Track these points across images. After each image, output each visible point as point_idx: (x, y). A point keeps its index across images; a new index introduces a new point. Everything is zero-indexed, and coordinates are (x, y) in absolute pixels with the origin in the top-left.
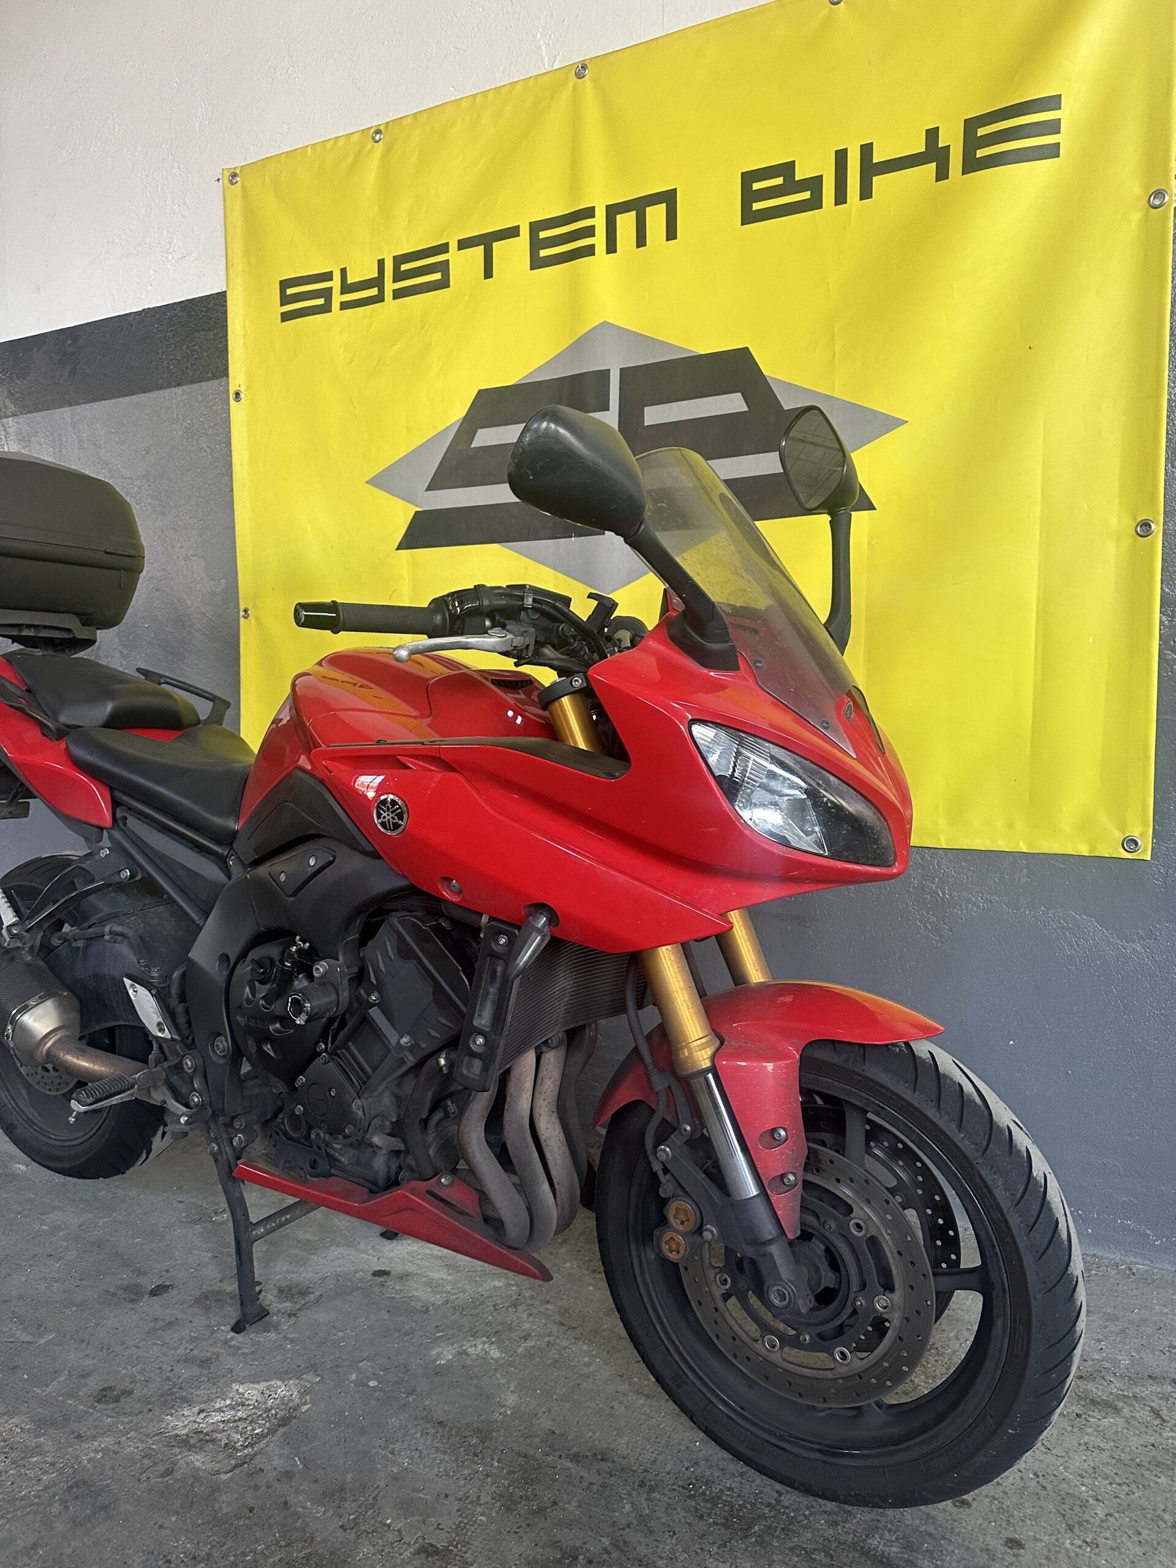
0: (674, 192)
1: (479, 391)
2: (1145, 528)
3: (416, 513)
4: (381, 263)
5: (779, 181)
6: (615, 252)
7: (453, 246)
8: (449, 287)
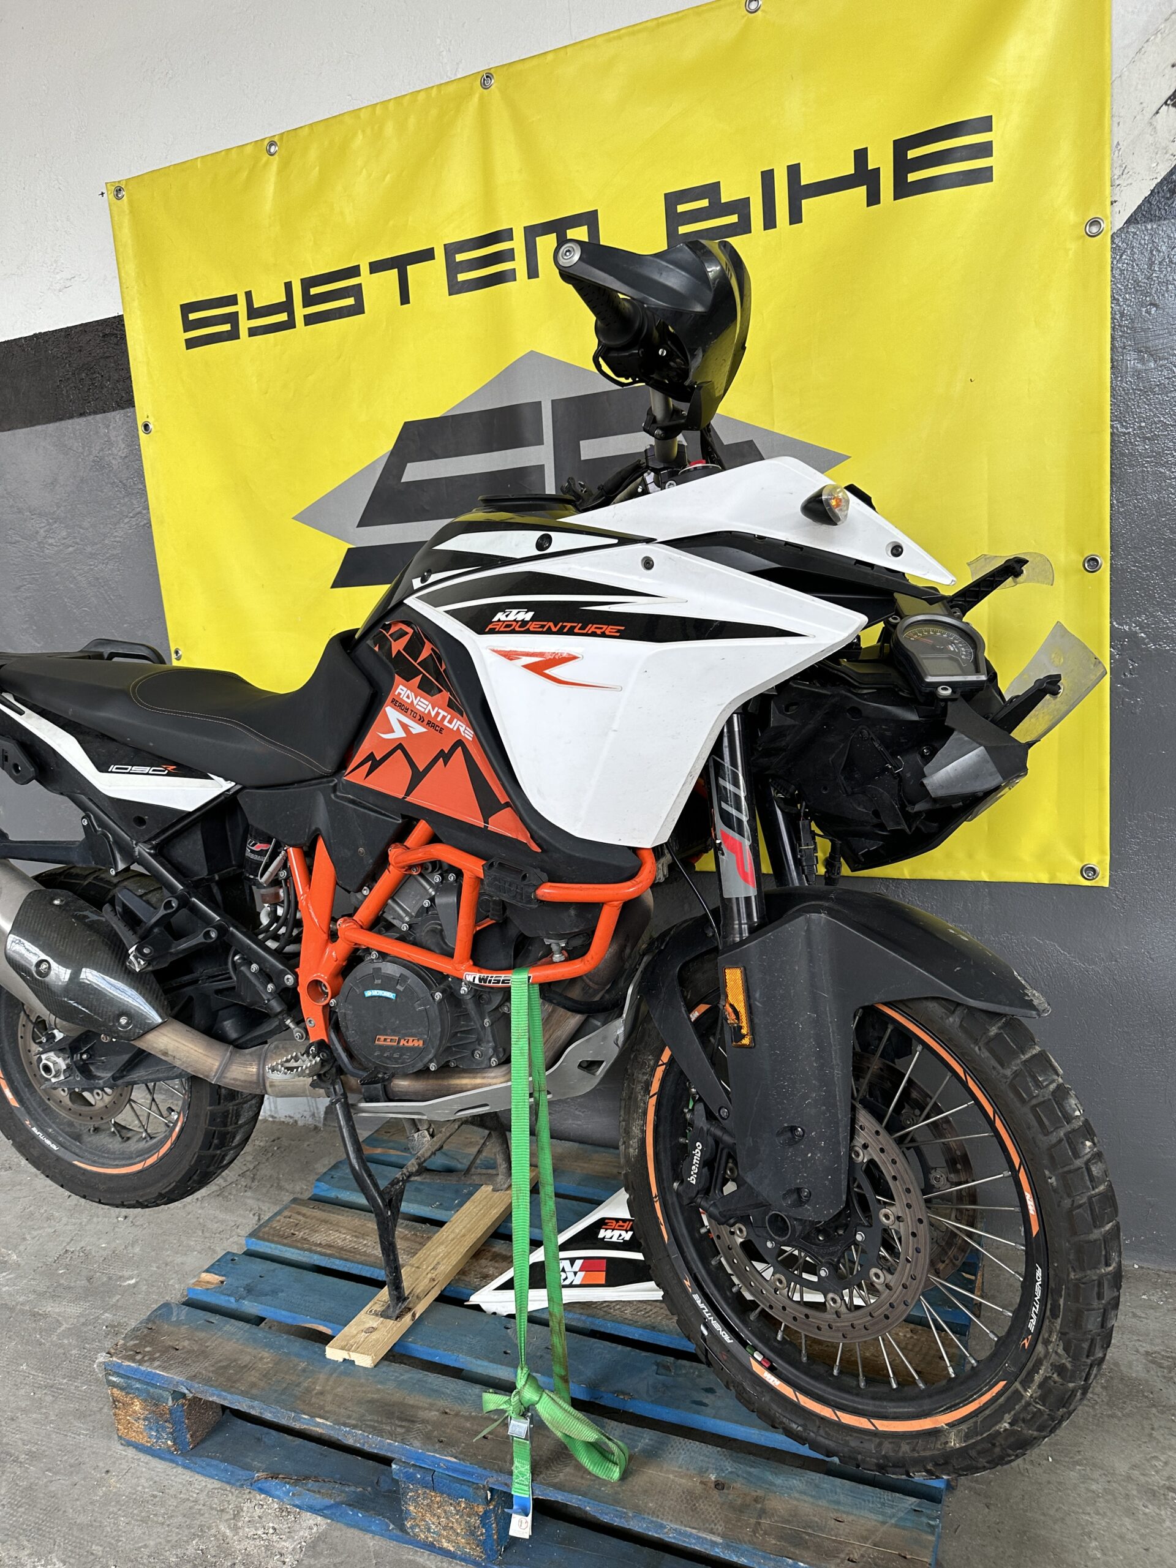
0: (595, 213)
2: (1092, 564)
3: (349, 550)
4: (288, 286)
5: (704, 203)
6: (538, 276)
7: (365, 269)
8: (364, 313)
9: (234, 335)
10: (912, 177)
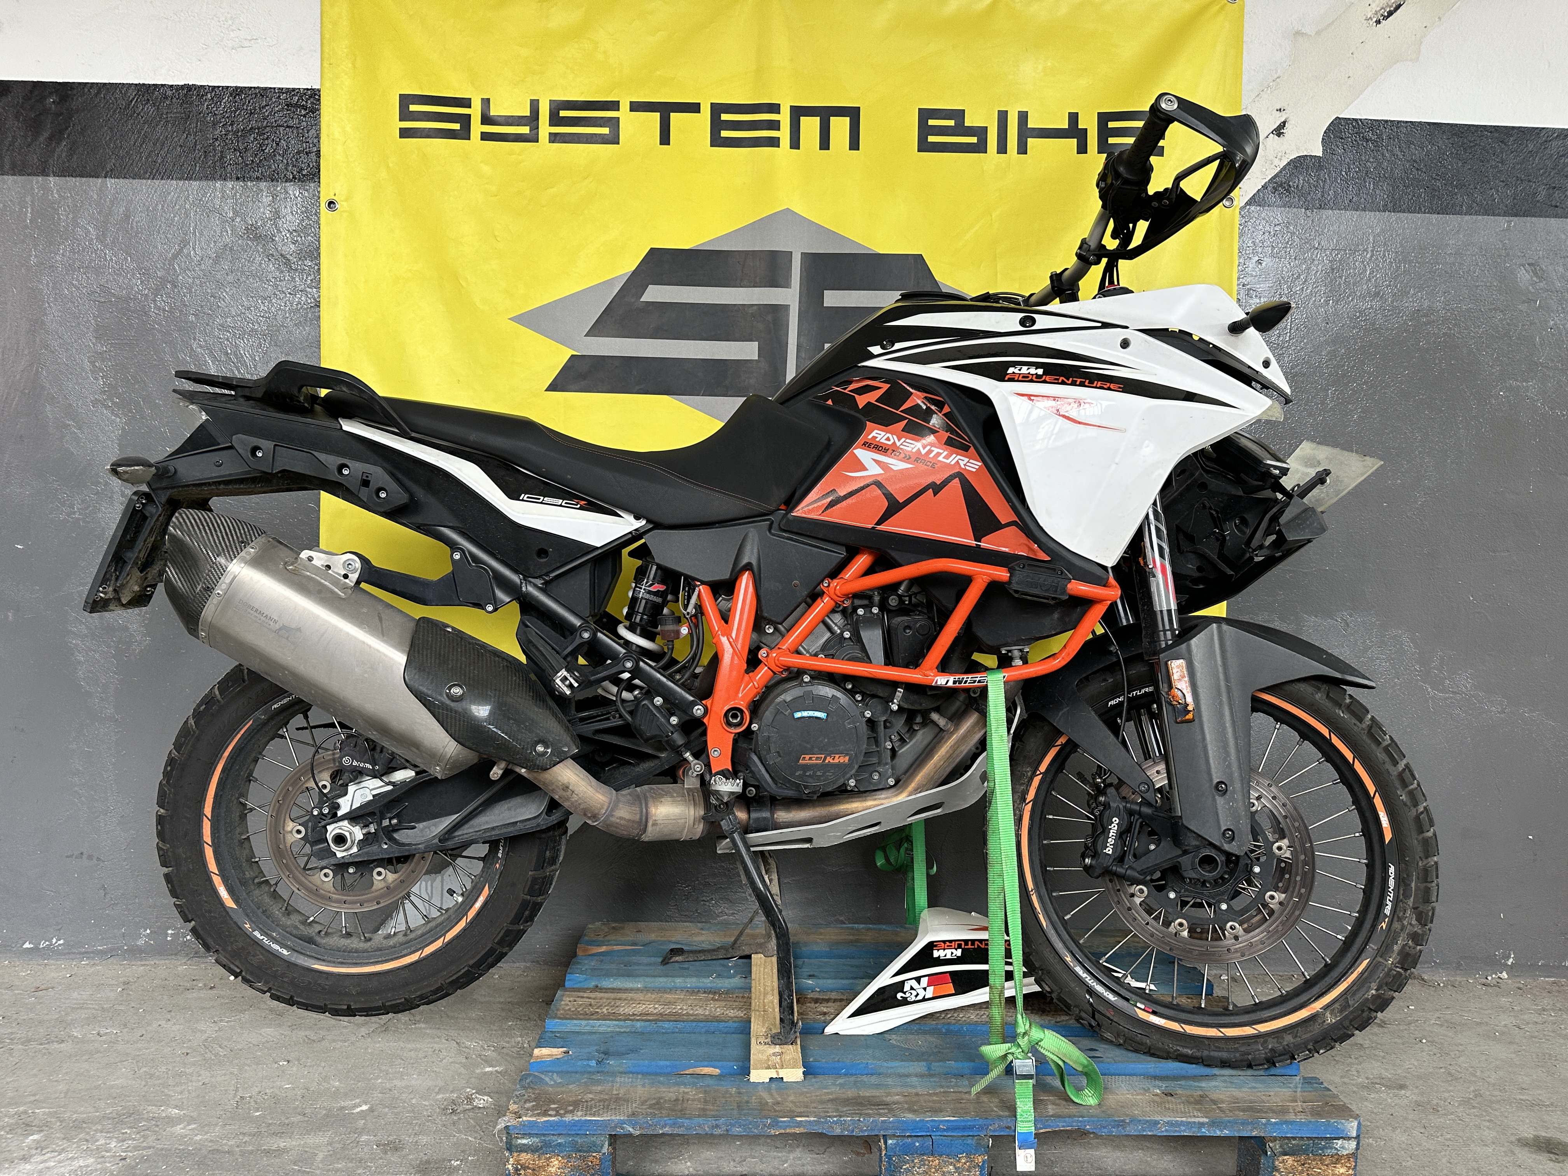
0: (858, 109)
1: (651, 249)
3: (573, 356)
4: (535, 105)
5: (951, 123)
6: (799, 148)
7: (625, 106)
8: (618, 143)
9: (464, 134)
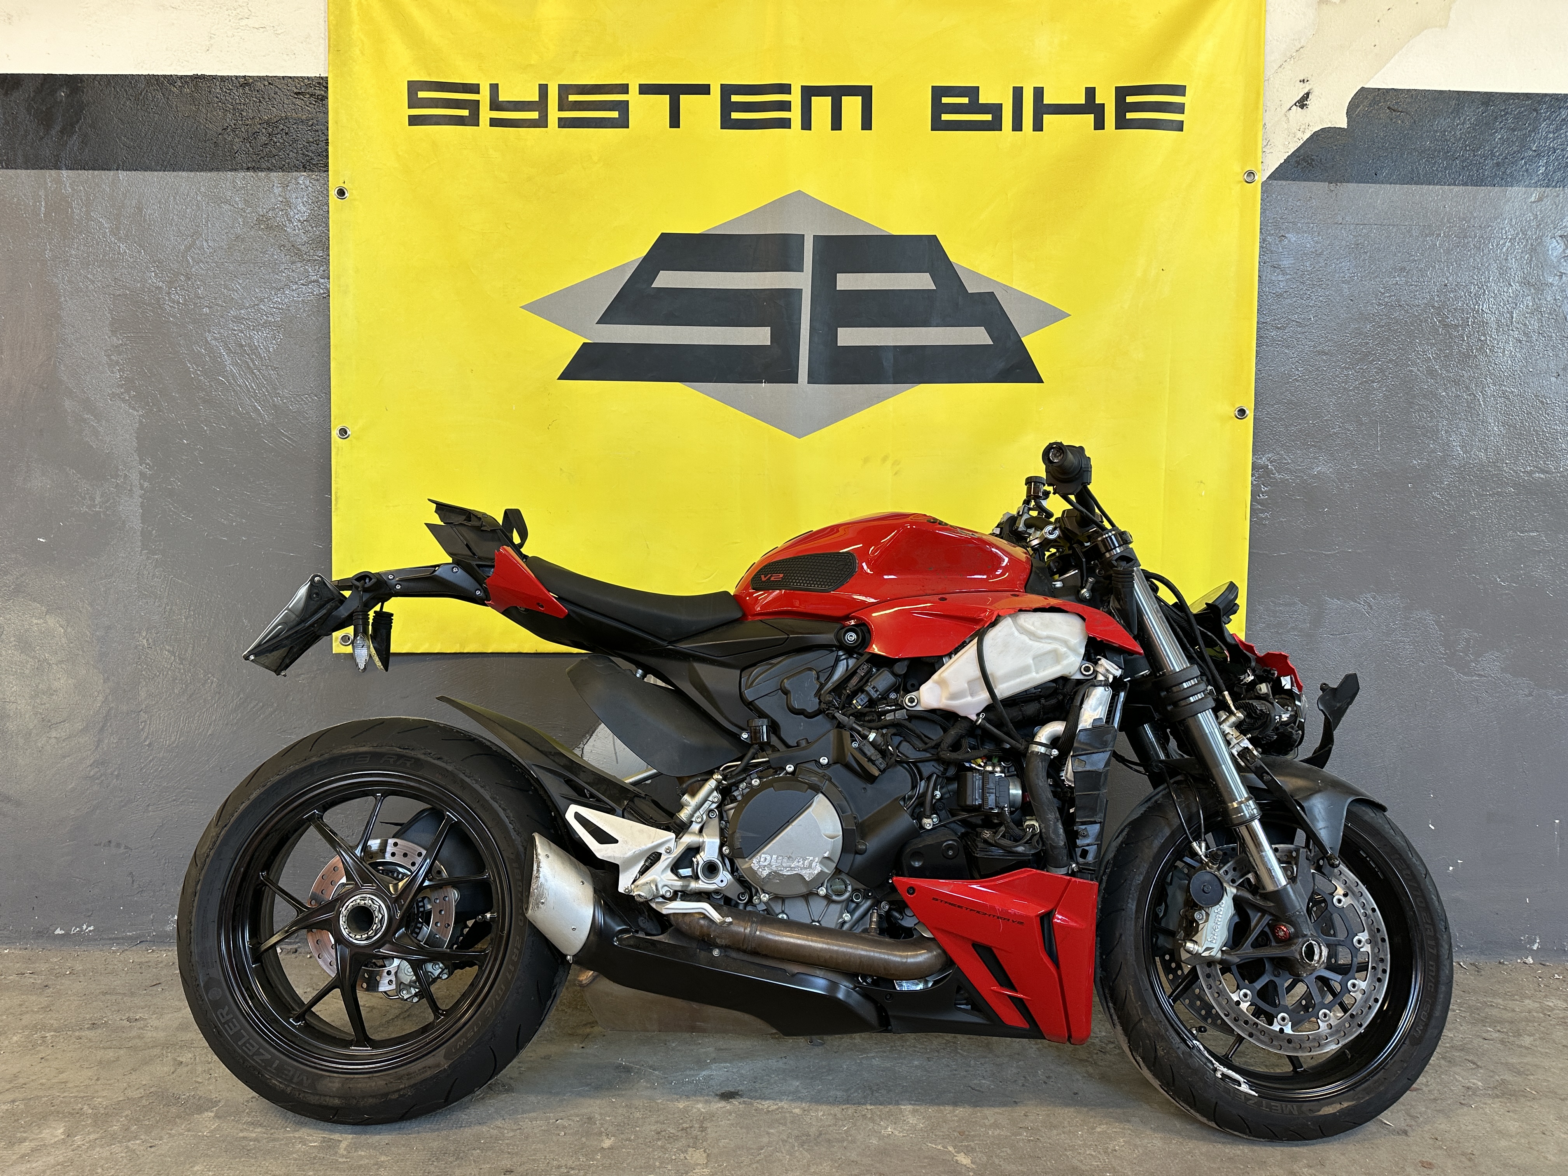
0: (870, 88)
2: (1242, 412)
3: (584, 344)
4: (543, 89)
5: (965, 100)
6: (810, 130)
7: (634, 89)
8: (628, 127)
9: (473, 120)
10: (1129, 116)
